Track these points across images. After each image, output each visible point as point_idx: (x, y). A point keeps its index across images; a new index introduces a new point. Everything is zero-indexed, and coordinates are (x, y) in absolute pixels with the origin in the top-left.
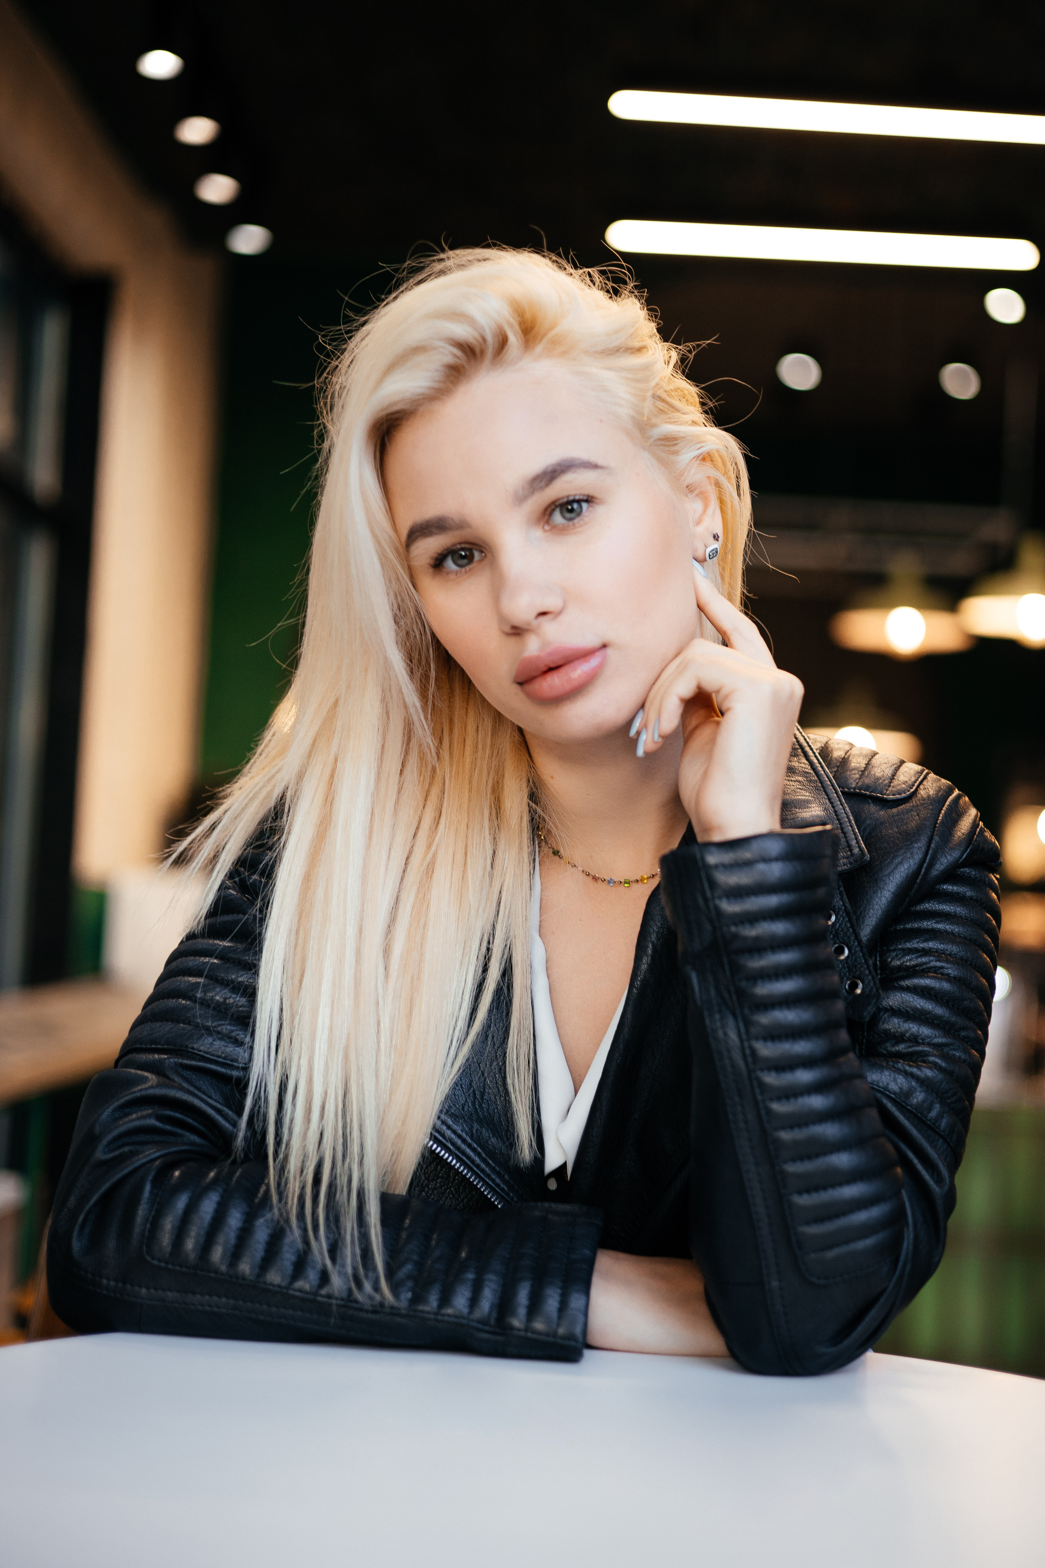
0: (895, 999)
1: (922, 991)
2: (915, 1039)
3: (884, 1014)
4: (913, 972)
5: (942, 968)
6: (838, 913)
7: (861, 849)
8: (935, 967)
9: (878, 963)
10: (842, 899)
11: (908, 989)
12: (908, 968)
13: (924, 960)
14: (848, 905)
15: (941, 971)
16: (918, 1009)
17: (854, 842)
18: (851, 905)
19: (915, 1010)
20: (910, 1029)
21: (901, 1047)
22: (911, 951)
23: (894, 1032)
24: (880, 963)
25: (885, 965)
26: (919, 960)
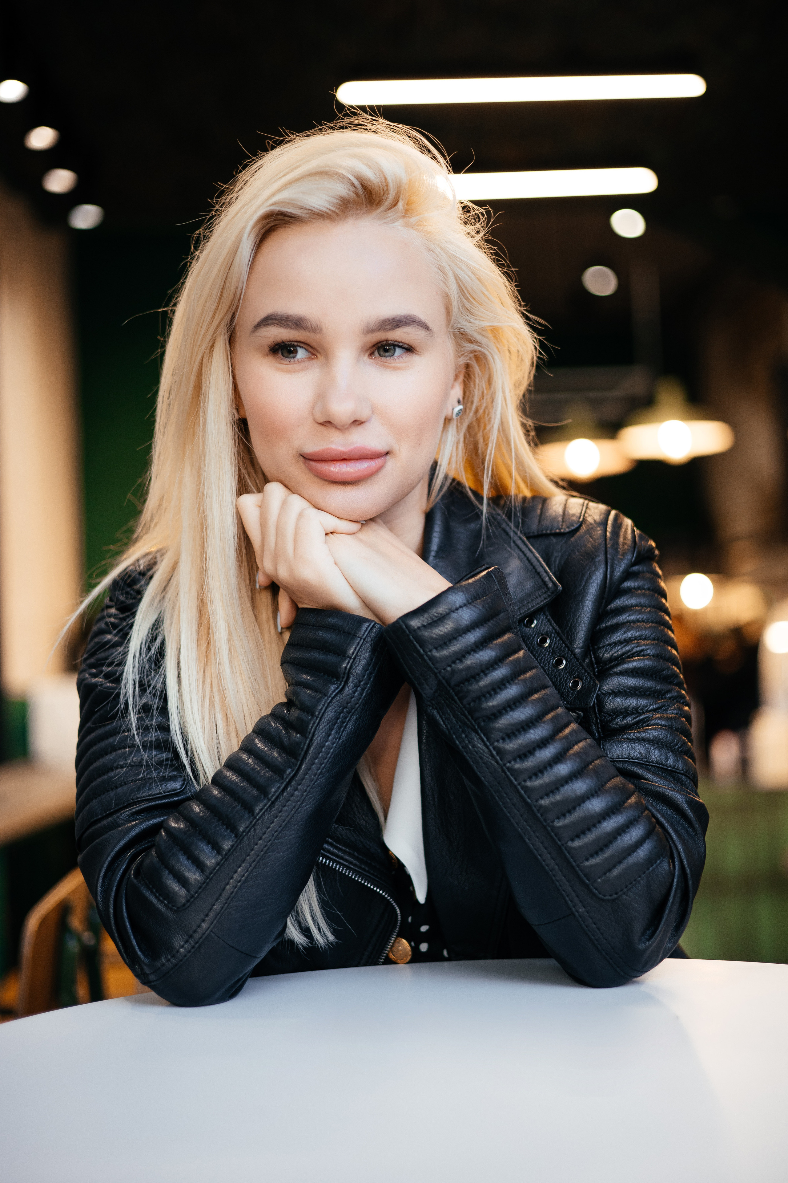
0: (613, 683)
1: (632, 672)
2: (636, 711)
3: (608, 698)
4: (621, 659)
5: (642, 650)
6: (551, 635)
7: (554, 583)
8: (637, 652)
9: (593, 659)
10: (551, 625)
11: (621, 673)
12: (617, 658)
13: (628, 648)
14: (557, 628)
15: (642, 653)
16: (632, 687)
17: (547, 579)
18: (559, 627)
19: (630, 688)
20: (631, 704)
21: (629, 720)
22: (616, 644)
23: (620, 710)
24: (595, 658)
25: (599, 660)
26: (624, 650)
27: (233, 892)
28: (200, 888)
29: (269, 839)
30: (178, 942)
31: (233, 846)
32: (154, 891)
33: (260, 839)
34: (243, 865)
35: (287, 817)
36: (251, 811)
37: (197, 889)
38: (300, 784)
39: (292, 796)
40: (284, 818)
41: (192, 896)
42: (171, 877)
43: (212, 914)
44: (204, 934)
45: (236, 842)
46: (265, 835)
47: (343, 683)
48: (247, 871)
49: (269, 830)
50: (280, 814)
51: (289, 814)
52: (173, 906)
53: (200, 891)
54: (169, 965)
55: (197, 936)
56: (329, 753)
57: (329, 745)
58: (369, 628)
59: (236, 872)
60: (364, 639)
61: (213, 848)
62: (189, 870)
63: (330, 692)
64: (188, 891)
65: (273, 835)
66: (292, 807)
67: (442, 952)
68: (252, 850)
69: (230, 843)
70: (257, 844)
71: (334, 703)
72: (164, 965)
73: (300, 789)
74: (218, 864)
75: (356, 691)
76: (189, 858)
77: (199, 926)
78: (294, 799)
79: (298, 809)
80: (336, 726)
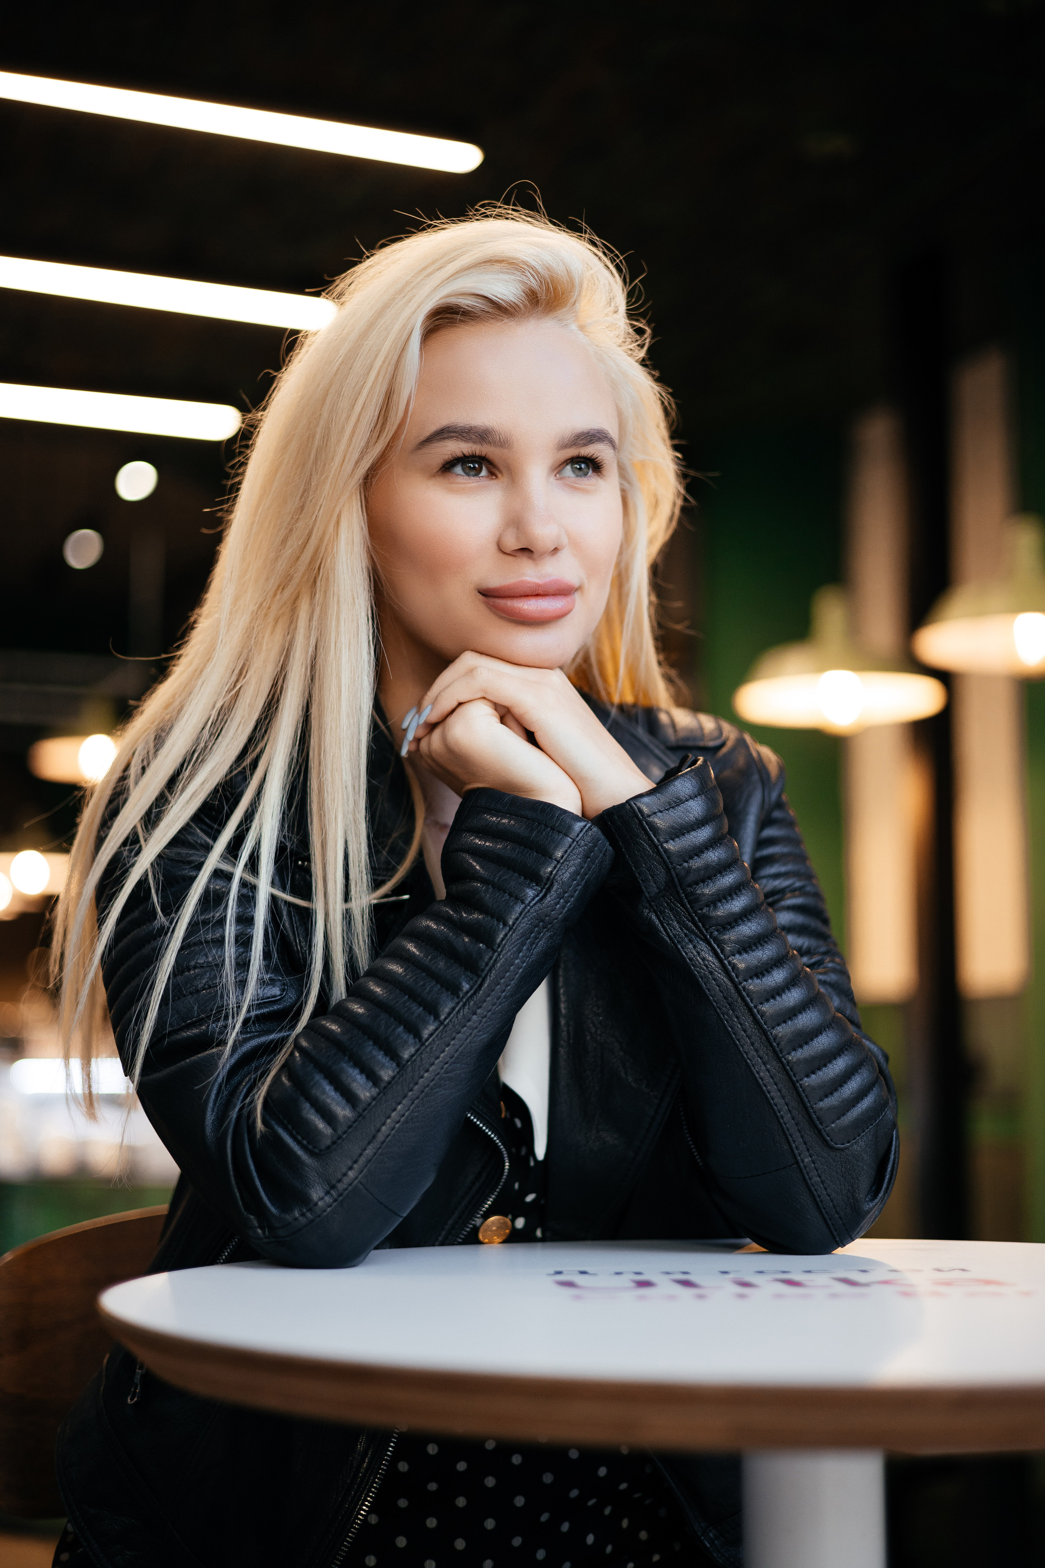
27: (389, 1135)
28: (350, 1127)
29: (437, 1072)
30: (316, 1193)
31: (394, 1078)
32: (290, 1127)
33: (427, 1071)
34: (404, 1102)
35: (461, 1046)
36: (417, 1035)
37: (345, 1129)
38: (480, 1007)
39: (469, 1020)
40: (457, 1047)
41: (340, 1137)
42: (313, 1111)
43: (362, 1160)
44: (350, 1185)
45: (398, 1073)
46: (433, 1067)
47: (544, 890)
48: (408, 1110)
49: (438, 1060)
50: (452, 1042)
51: (463, 1044)
52: (315, 1147)
53: (350, 1130)
54: (303, 1220)
55: (341, 1187)
56: (517, 974)
57: (518, 964)
58: (585, 830)
59: (395, 1110)
60: (577, 842)
61: (368, 1078)
62: (337, 1104)
63: (529, 899)
64: (335, 1130)
65: (442, 1068)
66: (468, 1034)
67: (535, 1231)
68: (416, 1084)
69: (391, 1073)
70: (422, 1077)
71: (532, 913)
72: (296, 1219)
73: (480, 1013)
74: (374, 1099)
75: (558, 903)
76: (336, 1089)
77: (345, 1175)
78: (470, 1025)
79: (474, 1038)
80: (528, 942)
